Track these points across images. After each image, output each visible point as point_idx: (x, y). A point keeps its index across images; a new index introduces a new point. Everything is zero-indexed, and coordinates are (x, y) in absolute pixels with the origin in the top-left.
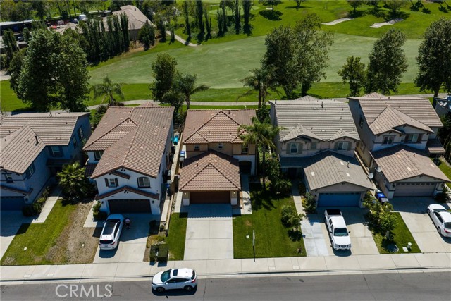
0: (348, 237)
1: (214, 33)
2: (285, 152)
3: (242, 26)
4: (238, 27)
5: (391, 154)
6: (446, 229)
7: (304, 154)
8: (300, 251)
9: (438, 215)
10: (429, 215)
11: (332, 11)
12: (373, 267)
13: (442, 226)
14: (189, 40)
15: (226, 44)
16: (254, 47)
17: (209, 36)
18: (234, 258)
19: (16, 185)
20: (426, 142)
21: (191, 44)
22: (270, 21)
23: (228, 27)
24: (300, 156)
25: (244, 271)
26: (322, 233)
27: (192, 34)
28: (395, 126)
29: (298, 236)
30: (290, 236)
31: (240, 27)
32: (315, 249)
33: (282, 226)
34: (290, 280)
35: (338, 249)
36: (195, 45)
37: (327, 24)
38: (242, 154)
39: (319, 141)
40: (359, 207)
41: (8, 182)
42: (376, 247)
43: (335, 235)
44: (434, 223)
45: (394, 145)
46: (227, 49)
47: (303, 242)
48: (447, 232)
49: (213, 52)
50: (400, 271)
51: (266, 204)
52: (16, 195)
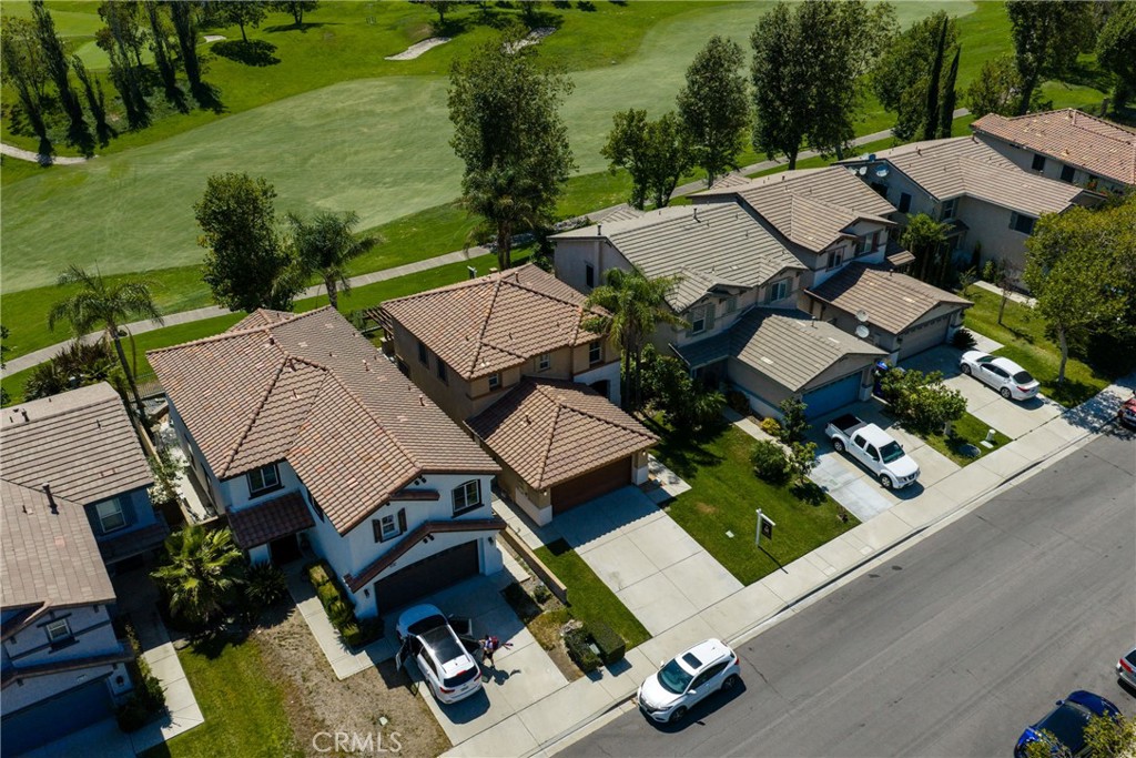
0: (906, 456)
1: (115, 118)
2: (684, 334)
3: (185, 89)
4: (174, 95)
5: (853, 282)
6: (1020, 386)
7: (718, 327)
8: (845, 520)
9: (992, 368)
10: (969, 374)
11: (393, 27)
12: (972, 493)
13: (1012, 384)
14: (46, 149)
15: (171, 143)
16: (259, 138)
17: (106, 132)
18: (746, 585)
19: (85, 645)
20: (884, 247)
21: (59, 160)
22: (251, 68)
23: (147, 99)
24: (712, 333)
25: (790, 599)
26: (847, 471)
27: (50, 134)
28: (843, 227)
29: (815, 494)
30: (801, 499)
31: (182, 94)
32: (861, 503)
33: (769, 487)
34: (876, 576)
35: (902, 485)
36: (79, 160)
37: (395, 58)
38: (592, 367)
39: (743, 290)
40: (860, 401)
41: (56, 646)
42: (946, 459)
43: (885, 462)
44: (986, 385)
45: (844, 265)
46: (187, 154)
47: (832, 501)
48: (1025, 391)
49: (151, 169)
50: (1014, 482)
51: (697, 458)
52: (83, 680)
